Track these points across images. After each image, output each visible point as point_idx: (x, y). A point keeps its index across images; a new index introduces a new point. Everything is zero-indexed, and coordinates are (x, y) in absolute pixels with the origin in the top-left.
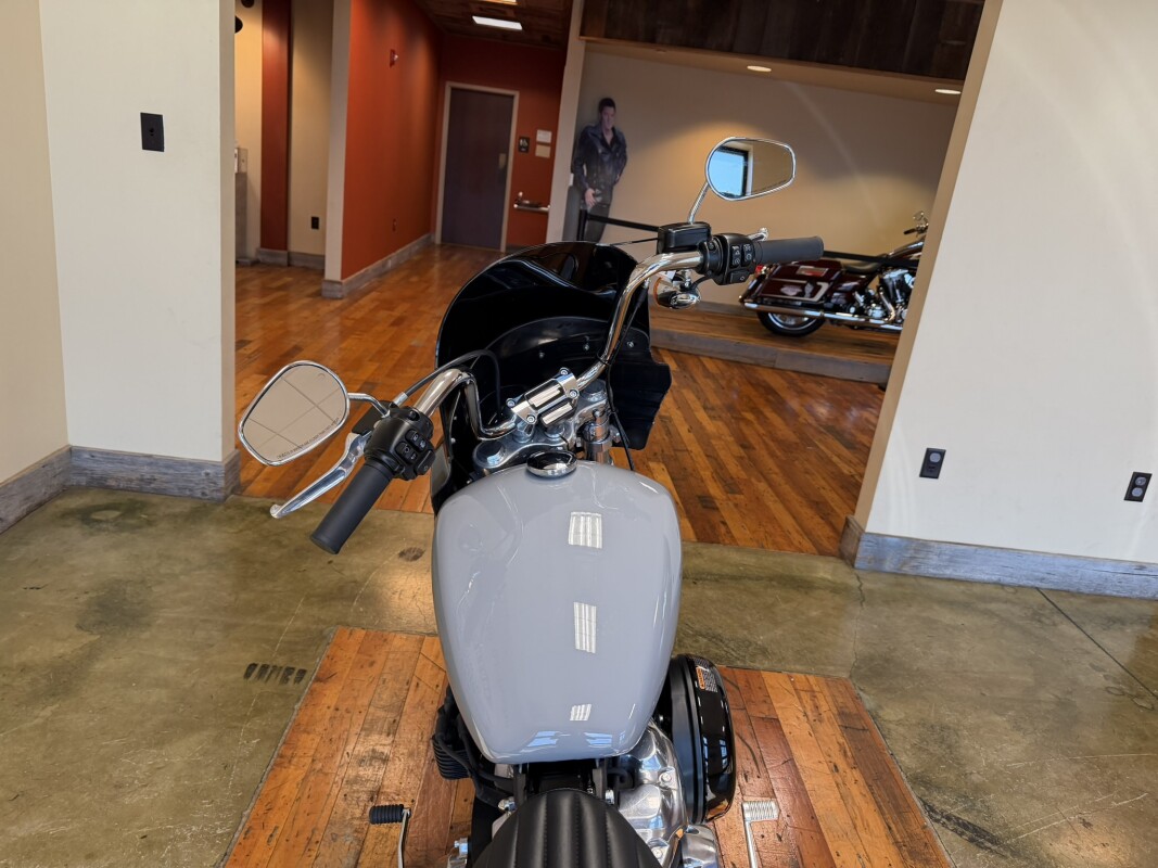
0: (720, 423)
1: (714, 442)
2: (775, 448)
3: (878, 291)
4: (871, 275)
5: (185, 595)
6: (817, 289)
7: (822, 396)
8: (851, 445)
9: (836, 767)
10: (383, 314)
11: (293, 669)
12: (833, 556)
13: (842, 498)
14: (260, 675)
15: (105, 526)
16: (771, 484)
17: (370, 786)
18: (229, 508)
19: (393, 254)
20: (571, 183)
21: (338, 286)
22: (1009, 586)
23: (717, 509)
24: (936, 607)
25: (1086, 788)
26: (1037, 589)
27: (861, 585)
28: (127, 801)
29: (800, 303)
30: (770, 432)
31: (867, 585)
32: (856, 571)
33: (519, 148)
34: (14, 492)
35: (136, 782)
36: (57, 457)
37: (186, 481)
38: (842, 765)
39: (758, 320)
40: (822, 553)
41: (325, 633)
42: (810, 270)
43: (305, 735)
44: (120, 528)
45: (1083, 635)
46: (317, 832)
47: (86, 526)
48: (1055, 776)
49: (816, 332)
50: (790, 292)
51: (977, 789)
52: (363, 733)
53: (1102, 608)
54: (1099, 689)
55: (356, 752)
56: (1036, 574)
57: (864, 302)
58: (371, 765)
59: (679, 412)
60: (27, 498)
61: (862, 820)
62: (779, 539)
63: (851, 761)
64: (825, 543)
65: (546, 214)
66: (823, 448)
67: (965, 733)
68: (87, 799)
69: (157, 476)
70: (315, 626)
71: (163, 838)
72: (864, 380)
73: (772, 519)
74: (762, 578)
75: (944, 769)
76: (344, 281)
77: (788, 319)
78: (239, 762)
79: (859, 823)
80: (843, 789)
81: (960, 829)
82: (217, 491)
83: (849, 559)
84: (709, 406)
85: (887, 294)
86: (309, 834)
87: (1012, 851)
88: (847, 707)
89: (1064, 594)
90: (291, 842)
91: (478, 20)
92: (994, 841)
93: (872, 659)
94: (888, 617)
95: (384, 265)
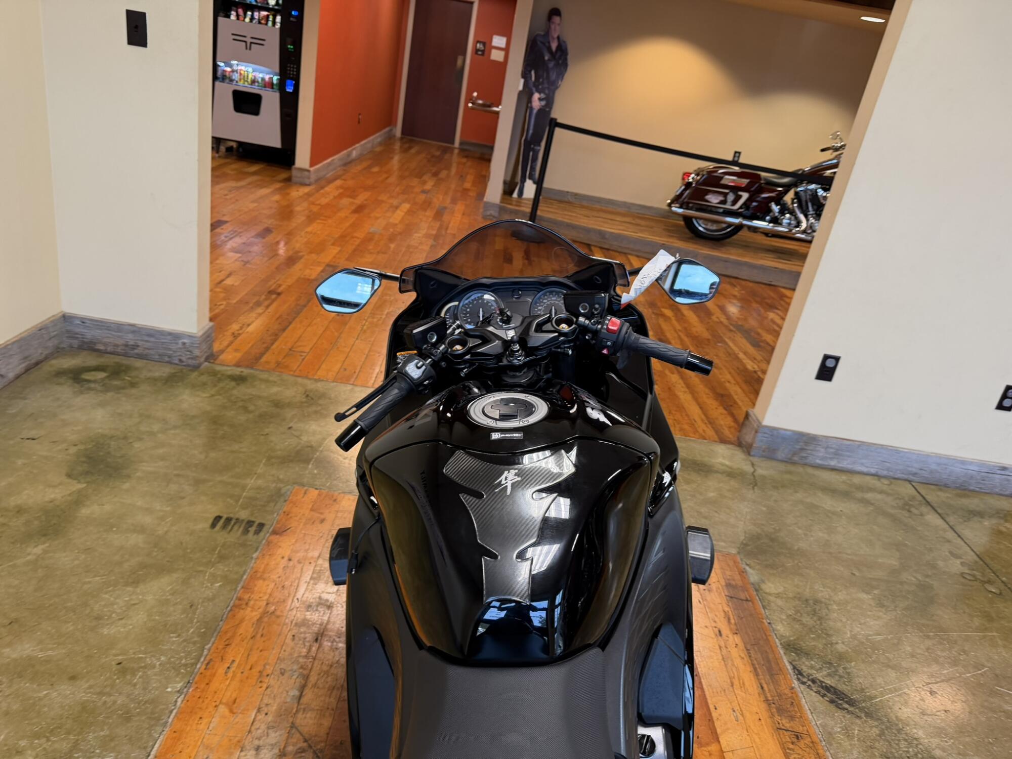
2: (689, 343)
3: (793, 203)
4: (787, 187)
5: (161, 451)
6: (738, 198)
7: (735, 296)
8: (757, 343)
9: (720, 631)
10: (345, 201)
11: (253, 522)
12: (732, 444)
13: (743, 390)
14: (224, 527)
15: (92, 385)
16: (682, 377)
17: (315, 629)
18: (202, 374)
19: (357, 145)
20: (521, 88)
21: (306, 173)
22: (885, 477)
24: (820, 494)
25: (936, 661)
26: (910, 481)
27: (754, 472)
28: (105, 631)
29: (721, 210)
31: (760, 471)
32: (751, 458)
33: (476, 51)
34: (12, 353)
35: (114, 615)
36: (52, 322)
37: (165, 349)
38: (726, 631)
39: (682, 223)
40: (723, 441)
41: (283, 491)
42: (733, 181)
43: (261, 582)
44: (106, 389)
45: (946, 526)
46: (267, 667)
47: (76, 385)
48: (909, 649)
49: (735, 237)
50: (714, 199)
51: (841, 657)
52: (312, 582)
53: (965, 501)
54: (956, 574)
55: (304, 599)
56: (910, 469)
57: (779, 212)
58: (317, 610)
60: (25, 358)
61: (739, 680)
62: (686, 427)
63: (733, 627)
64: (727, 432)
65: (497, 113)
66: (731, 344)
67: (835, 607)
68: (71, 628)
69: (140, 343)
70: (274, 485)
71: (135, 666)
72: (773, 283)
73: (681, 408)
75: (813, 639)
76: (312, 169)
77: (710, 224)
78: (203, 602)
79: (736, 682)
80: (724, 651)
81: (823, 691)
82: (192, 358)
83: (746, 448)
85: (800, 206)
86: (259, 668)
87: (866, 713)
88: (734, 580)
89: (933, 487)
90: (246, 674)
92: (852, 703)
93: (758, 537)
94: (776, 501)
95: (349, 155)
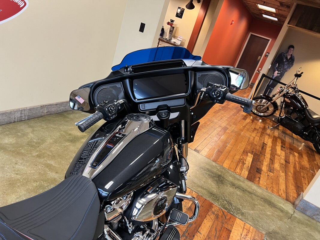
0: (283, 153)
1: (276, 156)
2: (297, 167)
12: (291, 202)
16: (286, 175)
20: (269, 68)
23: (261, 174)
27: (293, 214)
30: (300, 162)
31: (295, 215)
32: (295, 210)
33: (265, 55)
40: (287, 200)
59: (271, 144)
62: (275, 190)
64: (291, 198)
73: (278, 184)
74: (259, 197)
83: (295, 206)
84: (284, 146)
91: (264, 16)
93: (278, 233)
94: (295, 226)
